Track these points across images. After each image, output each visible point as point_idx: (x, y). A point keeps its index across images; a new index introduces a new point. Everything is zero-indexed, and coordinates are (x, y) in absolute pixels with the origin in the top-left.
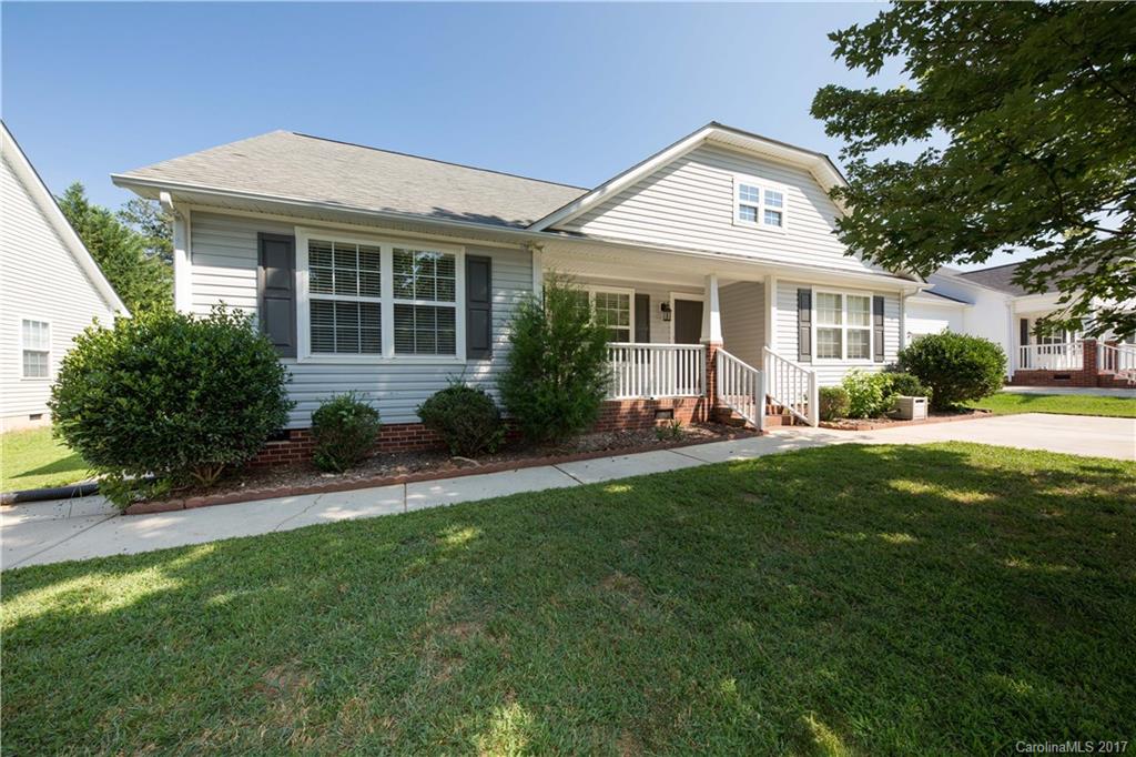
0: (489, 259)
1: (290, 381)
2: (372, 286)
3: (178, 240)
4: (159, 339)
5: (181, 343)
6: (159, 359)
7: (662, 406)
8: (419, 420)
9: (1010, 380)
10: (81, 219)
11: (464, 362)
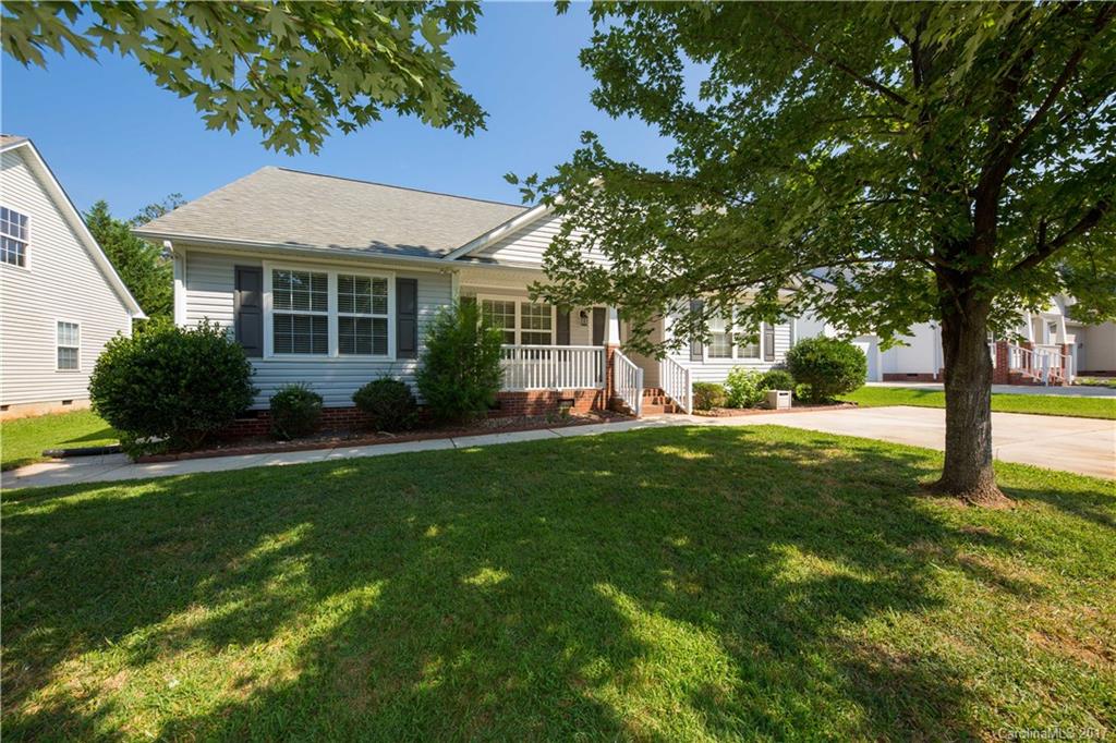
0: (415, 281)
1: (255, 375)
2: (322, 302)
3: (177, 272)
4: (161, 345)
5: (176, 348)
6: (160, 359)
7: (565, 397)
8: (353, 404)
9: (935, 377)
10: (105, 233)
11: (394, 360)
